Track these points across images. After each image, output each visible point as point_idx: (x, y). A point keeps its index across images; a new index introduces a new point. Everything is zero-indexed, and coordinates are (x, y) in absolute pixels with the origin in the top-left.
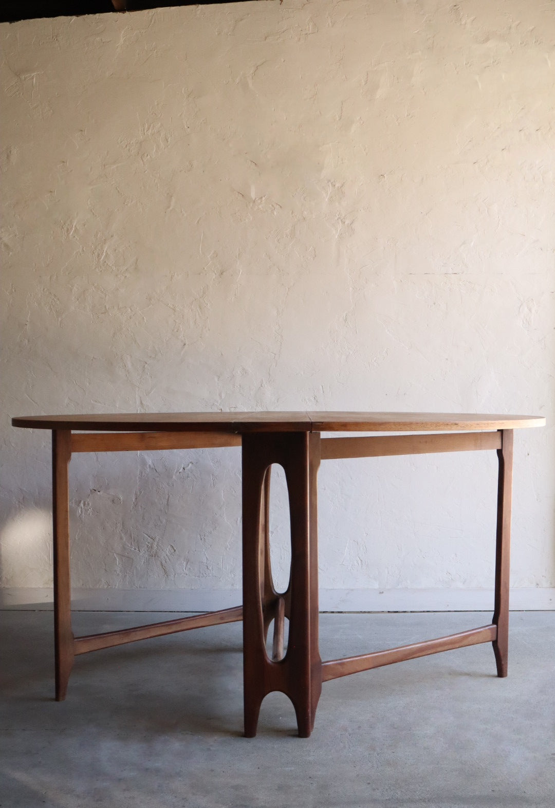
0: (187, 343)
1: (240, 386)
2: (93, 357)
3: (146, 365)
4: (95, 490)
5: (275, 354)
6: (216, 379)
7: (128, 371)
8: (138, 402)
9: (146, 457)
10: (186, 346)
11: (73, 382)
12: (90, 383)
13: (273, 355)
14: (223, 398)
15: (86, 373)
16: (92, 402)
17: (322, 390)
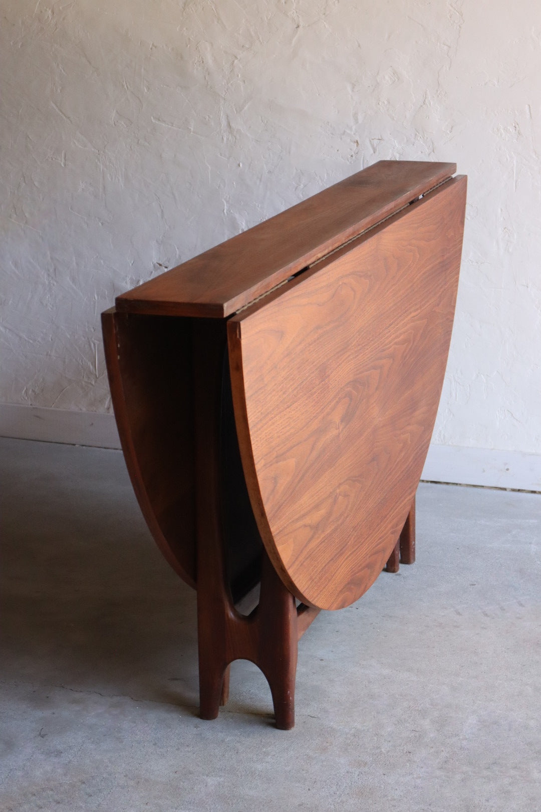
0: (301, 24)
1: (389, 103)
2: (153, 45)
3: (236, 61)
4: (160, 265)
5: (450, 47)
6: (349, 89)
7: (207, 69)
8: (224, 123)
9: (237, 216)
10: (301, 29)
11: (123, 86)
12: (149, 89)
13: (446, 47)
14: (360, 122)
15: (143, 70)
16: (153, 121)
17: (528, 111)
